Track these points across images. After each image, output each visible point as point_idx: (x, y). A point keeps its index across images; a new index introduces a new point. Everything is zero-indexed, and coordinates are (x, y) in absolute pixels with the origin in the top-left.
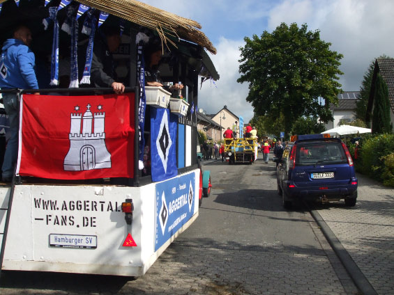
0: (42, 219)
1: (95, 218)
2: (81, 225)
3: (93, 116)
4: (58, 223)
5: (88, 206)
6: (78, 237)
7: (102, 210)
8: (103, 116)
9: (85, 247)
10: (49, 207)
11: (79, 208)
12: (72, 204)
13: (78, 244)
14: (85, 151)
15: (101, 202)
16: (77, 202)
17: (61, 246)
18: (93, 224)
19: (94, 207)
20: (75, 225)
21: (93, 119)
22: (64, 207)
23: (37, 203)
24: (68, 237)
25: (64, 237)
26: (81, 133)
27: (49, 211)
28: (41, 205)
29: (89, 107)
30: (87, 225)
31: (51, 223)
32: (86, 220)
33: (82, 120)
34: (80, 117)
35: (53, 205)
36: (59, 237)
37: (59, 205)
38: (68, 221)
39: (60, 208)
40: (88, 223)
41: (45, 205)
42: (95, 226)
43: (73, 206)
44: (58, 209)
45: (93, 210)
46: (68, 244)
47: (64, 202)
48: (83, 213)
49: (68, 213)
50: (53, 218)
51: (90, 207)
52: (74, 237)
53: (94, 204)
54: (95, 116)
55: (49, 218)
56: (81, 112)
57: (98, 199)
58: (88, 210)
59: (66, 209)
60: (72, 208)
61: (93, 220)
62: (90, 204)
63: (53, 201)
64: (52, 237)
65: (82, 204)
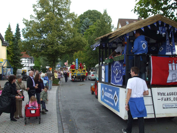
0: (160, 99)
2: (173, 100)
4: (166, 100)
6: (172, 105)
9: (175, 108)
10: (163, 95)
11: (172, 95)
12: (170, 93)
13: (173, 107)
14: (173, 76)
16: (172, 93)
17: (167, 108)
20: (171, 100)
21: (175, 65)
22: (168, 95)
23: (158, 94)
24: (169, 105)
25: (167, 105)
26: (172, 70)
27: (163, 96)
28: (160, 94)
29: (173, 61)
31: (163, 100)
32: (174, 98)
33: (172, 65)
35: (164, 94)
36: (166, 105)
37: (166, 94)
38: (169, 99)
39: (166, 95)
40: (175, 100)
46: (169, 107)
47: (168, 93)
48: (174, 96)
49: (169, 97)
50: (164, 99)
51: (176, 94)
52: (171, 105)
56: (171, 63)
60: (170, 95)
63: (164, 93)
64: (164, 105)
65: (174, 93)
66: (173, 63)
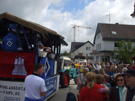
0: (2, 92)
1: (19, 92)
3: (21, 59)
4: (7, 94)
5: (17, 88)
7: (22, 90)
8: (24, 59)
10: (5, 88)
11: (15, 89)
12: (12, 87)
14: (19, 69)
15: (21, 87)
16: (14, 87)
18: (19, 94)
19: (19, 89)
20: (13, 94)
22: (10, 88)
24: (10, 98)
25: (9, 98)
27: (5, 90)
28: (2, 87)
29: (20, 56)
30: (17, 95)
32: (16, 93)
33: (18, 60)
34: (18, 59)
35: (6, 87)
36: (7, 98)
37: (8, 88)
38: (11, 93)
39: (9, 88)
40: (17, 94)
41: (4, 87)
42: (19, 95)
43: (13, 88)
44: (8, 89)
45: (19, 90)
46: (10, 100)
47: (10, 87)
48: (16, 91)
49: (11, 90)
50: (6, 92)
51: (18, 89)
52: (12, 98)
53: (19, 88)
54: (22, 59)
55: (5, 92)
57: (21, 86)
58: (17, 90)
59: (10, 89)
60: (12, 89)
61: (19, 93)
62: (18, 88)
64: (5, 98)
65: (16, 88)
66: (20, 58)
